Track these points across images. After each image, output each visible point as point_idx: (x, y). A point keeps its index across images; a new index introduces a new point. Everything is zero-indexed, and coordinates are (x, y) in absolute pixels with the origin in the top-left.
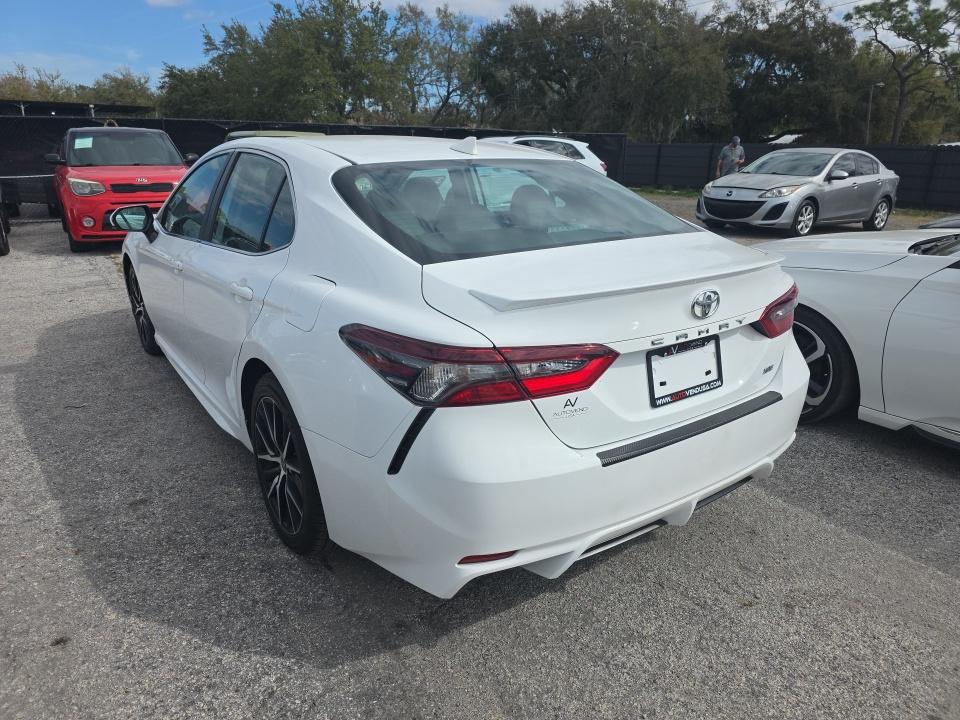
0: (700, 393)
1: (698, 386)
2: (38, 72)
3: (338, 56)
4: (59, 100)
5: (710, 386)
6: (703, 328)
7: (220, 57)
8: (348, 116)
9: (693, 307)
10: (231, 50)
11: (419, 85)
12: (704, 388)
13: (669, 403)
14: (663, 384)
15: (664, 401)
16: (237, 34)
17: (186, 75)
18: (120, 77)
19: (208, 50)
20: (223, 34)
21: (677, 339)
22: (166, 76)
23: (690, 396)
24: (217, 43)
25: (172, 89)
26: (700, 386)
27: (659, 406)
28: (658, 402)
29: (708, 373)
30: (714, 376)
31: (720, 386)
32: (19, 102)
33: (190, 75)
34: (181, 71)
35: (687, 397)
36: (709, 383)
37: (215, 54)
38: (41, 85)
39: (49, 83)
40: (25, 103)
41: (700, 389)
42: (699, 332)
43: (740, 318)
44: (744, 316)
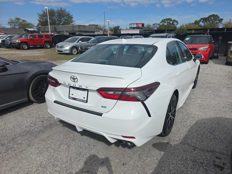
0: (80, 101)
5: (83, 101)
9: (71, 78)
13: (72, 99)
14: (72, 95)
15: (71, 98)
21: (68, 84)
23: (77, 100)
28: (70, 98)
29: (84, 98)
30: (86, 99)
31: (86, 103)
32: (225, 28)
35: (76, 100)
36: (83, 100)
41: (80, 100)
42: (74, 85)
43: (87, 87)
44: (88, 86)
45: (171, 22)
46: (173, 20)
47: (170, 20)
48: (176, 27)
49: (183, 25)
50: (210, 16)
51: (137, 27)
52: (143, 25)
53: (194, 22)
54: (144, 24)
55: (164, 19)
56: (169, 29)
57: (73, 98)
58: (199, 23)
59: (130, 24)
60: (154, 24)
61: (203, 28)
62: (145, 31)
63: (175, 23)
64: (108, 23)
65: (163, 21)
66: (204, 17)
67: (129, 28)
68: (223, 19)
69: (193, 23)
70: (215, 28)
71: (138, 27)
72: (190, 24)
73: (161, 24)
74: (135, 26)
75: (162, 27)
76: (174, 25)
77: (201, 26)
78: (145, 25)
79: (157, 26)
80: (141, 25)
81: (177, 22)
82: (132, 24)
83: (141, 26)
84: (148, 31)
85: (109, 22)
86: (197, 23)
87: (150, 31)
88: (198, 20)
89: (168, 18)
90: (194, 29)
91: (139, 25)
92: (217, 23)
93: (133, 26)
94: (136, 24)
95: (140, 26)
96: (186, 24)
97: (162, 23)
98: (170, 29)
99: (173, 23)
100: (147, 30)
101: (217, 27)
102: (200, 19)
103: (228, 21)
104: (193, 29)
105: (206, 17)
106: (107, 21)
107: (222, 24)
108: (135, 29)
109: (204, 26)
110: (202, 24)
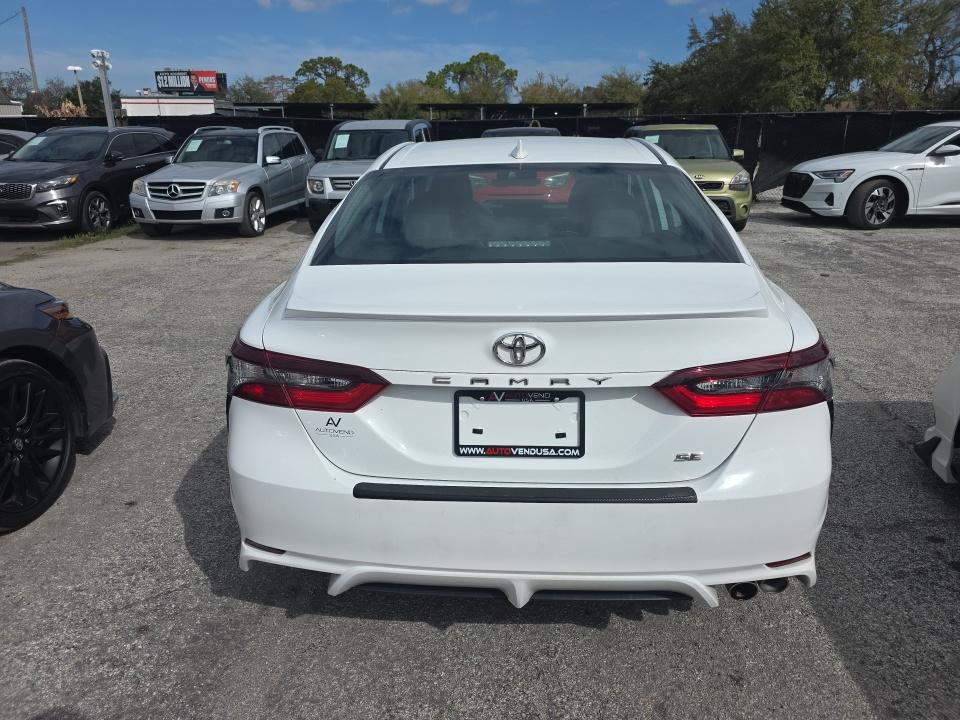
0: (536, 456)
1: (535, 447)
2: (552, 78)
3: (827, 34)
4: (564, 101)
5: (557, 452)
6: (517, 378)
7: (702, 49)
8: (829, 101)
9: (495, 349)
10: (716, 41)
11: (944, 58)
12: (545, 452)
13: (480, 455)
14: (476, 431)
15: (472, 451)
16: (724, 24)
17: (672, 69)
18: (616, 77)
19: (691, 44)
20: (710, 25)
21: (472, 382)
22: (652, 72)
23: (516, 456)
24: (701, 36)
25: (656, 83)
26: (539, 448)
27: (464, 455)
29: (562, 436)
30: (572, 440)
31: (577, 457)
32: (531, 105)
33: (675, 69)
34: (666, 66)
35: (510, 455)
36: (556, 449)
37: (697, 47)
38: (552, 89)
39: (558, 85)
40: (535, 105)
41: (538, 452)
42: (511, 381)
43: (599, 377)
44: (607, 376)
45: (341, 74)
46: (346, 67)
47: (335, 63)
48: (362, 94)
49: (391, 89)
50: (476, 60)
51: (196, 87)
52: (221, 79)
53: (424, 79)
54: (224, 75)
55: (312, 60)
56: (341, 100)
57: (486, 448)
58: (444, 83)
59: (157, 73)
60: (271, 80)
61: (461, 103)
62: (238, 108)
63: (356, 79)
64: (99, 62)
65: (309, 67)
66: (458, 61)
67: (155, 89)
68: (516, 71)
69: (421, 82)
70: (497, 102)
71: (200, 85)
72: (411, 84)
73: (302, 79)
74: (185, 82)
75: (308, 92)
76: (353, 86)
77: (450, 94)
78: (230, 83)
79: (285, 87)
80: (213, 79)
81: (362, 74)
82: (169, 72)
83: (214, 86)
84: (256, 108)
85: (103, 58)
86: (433, 81)
87: (264, 108)
88: (437, 73)
89: (325, 55)
90: (432, 105)
91: (201, 79)
92: (499, 85)
93: (172, 82)
94: (189, 73)
95: (210, 82)
96: (400, 85)
97: (304, 74)
98: (343, 102)
99: (348, 78)
100: (246, 101)
101: (502, 101)
102: (443, 68)
103: (535, 78)
104: (429, 105)
105: (463, 62)
106: (94, 51)
107: (517, 89)
108: (187, 97)
109: (462, 95)
110: (451, 85)
